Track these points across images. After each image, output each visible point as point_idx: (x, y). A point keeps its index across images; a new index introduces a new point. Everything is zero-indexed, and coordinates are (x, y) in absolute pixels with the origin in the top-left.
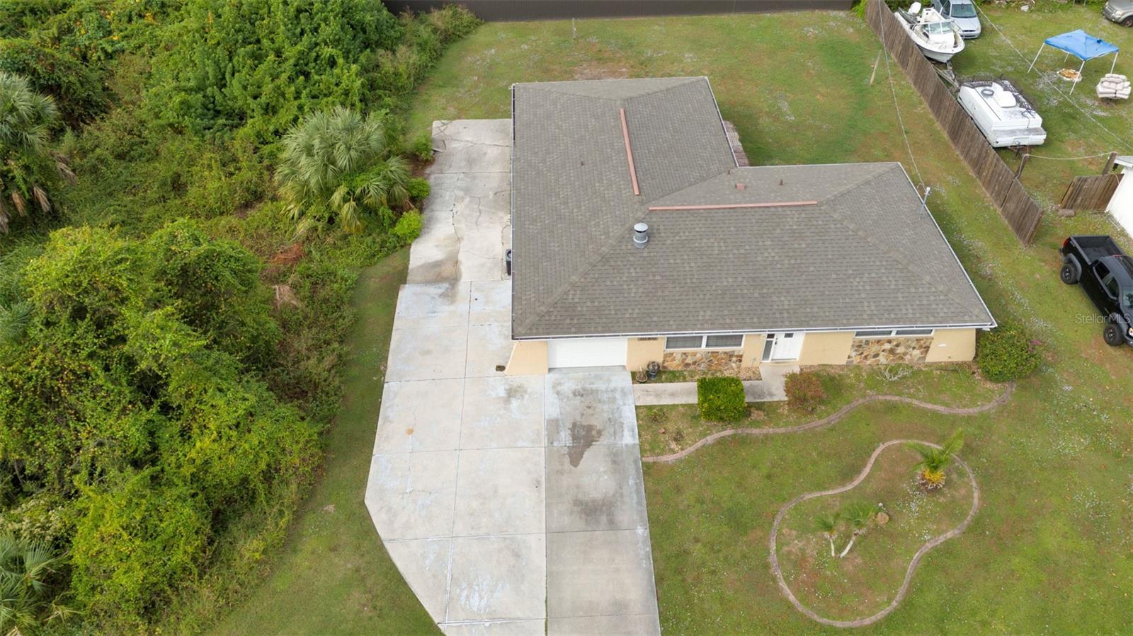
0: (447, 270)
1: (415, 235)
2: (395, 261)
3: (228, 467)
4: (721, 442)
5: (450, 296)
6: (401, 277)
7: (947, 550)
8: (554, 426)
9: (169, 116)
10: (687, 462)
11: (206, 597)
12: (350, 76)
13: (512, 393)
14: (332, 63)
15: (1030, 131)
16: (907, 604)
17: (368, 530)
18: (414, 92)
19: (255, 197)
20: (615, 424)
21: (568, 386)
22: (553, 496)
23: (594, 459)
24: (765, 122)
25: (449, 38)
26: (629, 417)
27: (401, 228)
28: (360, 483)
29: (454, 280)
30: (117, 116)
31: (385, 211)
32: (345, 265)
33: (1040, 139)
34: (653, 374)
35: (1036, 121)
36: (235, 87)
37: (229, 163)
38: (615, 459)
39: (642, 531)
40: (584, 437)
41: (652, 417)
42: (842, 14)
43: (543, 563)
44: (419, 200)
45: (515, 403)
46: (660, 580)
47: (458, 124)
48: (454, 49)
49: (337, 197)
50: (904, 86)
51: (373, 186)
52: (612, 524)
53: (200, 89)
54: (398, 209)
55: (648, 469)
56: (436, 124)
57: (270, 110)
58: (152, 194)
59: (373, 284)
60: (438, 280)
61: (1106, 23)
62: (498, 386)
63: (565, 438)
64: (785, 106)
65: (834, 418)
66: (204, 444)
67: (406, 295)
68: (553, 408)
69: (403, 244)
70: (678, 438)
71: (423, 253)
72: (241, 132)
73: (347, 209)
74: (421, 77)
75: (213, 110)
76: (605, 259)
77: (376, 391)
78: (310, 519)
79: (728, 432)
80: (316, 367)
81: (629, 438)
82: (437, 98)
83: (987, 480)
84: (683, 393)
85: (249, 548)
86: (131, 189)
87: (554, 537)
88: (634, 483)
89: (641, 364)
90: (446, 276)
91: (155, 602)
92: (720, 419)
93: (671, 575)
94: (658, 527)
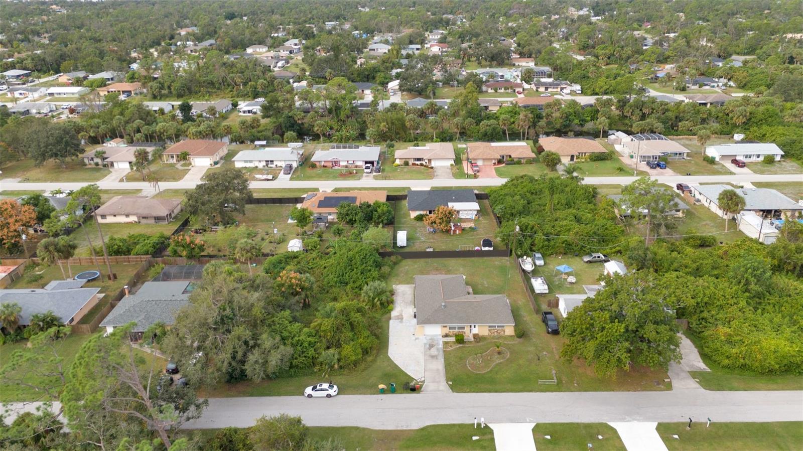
0: (400, 317)
1: (392, 310)
2: (388, 315)
3: (365, 345)
4: (460, 347)
5: (401, 322)
6: (390, 318)
7: (501, 363)
8: (425, 344)
10: (452, 350)
11: (362, 366)
13: (416, 339)
14: (370, 271)
15: (544, 289)
16: (491, 371)
17: (390, 359)
18: (389, 278)
20: (438, 344)
21: (428, 338)
22: (425, 355)
23: (434, 349)
24: (480, 286)
25: (395, 264)
26: (441, 343)
27: (389, 308)
28: (387, 353)
29: (402, 319)
31: (386, 304)
32: (377, 316)
33: (547, 292)
34: (446, 336)
35: (546, 287)
36: (346, 277)
38: (438, 349)
39: (443, 360)
40: (432, 346)
41: (446, 343)
42: (507, 258)
43: (424, 364)
44: (392, 302)
45: (417, 341)
46: (445, 366)
47: (399, 286)
48: (397, 267)
49: (376, 300)
50: (519, 278)
51: (383, 298)
52: (437, 359)
53: (338, 277)
54: (389, 303)
55: (444, 351)
56: (394, 286)
59: (384, 319)
60: (398, 319)
61: (582, 262)
62: (414, 338)
63: (428, 346)
64: (485, 283)
65: (483, 343)
66: (361, 340)
67: (391, 322)
68: (425, 341)
69: (390, 311)
70: (451, 346)
71: (394, 314)
72: (348, 286)
73: (378, 303)
74: (390, 274)
75: (340, 282)
76: (436, 310)
77: (388, 338)
78: (378, 358)
79: (461, 345)
80: (378, 332)
81: (441, 346)
82: (393, 280)
83: (511, 353)
84: (453, 339)
85: (369, 359)
87: (425, 360)
88: (441, 353)
89: (444, 334)
90: (400, 318)
91: (356, 364)
92: (460, 343)
93: (448, 366)
94: (446, 359)
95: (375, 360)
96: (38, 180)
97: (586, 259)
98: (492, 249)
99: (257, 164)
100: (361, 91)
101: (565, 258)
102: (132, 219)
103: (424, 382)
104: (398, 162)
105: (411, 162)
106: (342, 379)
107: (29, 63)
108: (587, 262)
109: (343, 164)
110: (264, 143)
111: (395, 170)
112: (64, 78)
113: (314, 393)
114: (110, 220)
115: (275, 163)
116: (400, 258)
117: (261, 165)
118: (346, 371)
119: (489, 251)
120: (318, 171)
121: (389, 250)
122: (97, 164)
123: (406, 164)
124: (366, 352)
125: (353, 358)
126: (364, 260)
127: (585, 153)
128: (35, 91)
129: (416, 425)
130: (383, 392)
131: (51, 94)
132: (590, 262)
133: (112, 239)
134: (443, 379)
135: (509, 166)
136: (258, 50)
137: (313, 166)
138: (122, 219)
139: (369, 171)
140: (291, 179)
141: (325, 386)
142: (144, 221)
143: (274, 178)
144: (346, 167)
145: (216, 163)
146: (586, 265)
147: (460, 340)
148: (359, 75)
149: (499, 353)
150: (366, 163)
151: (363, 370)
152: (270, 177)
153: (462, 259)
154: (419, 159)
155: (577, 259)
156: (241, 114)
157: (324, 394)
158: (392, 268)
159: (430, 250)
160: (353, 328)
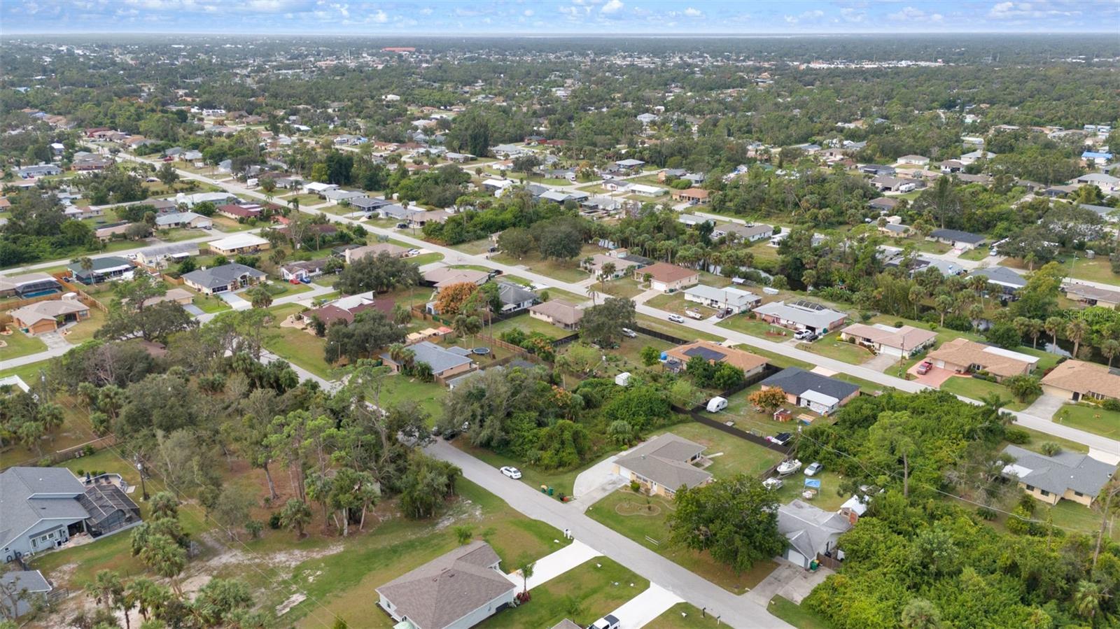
1: (625, 450)
2: (617, 452)
3: (565, 459)
4: (629, 492)
6: (615, 455)
7: (643, 515)
8: (611, 480)
10: (622, 492)
11: (552, 472)
12: (642, 419)
13: (610, 474)
14: (641, 415)
16: (628, 516)
17: (575, 477)
18: (658, 428)
20: (619, 484)
21: (619, 478)
22: (601, 486)
23: (611, 486)
24: (718, 464)
25: (681, 421)
26: (622, 484)
27: (623, 448)
28: (579, 474)
31: (622, 443)
34: (632, 481)
36: (619, 412)
38: (614, 487)
40: (614, 483)
41: (624, 486)
42: (783, 455)
43: (592, 489)
44: (630, 444)
45: (608, 476)
48: (681, 424)
51: (621, 437)
52: (605, 491)
53: (613, 410)
54: (625, 444)
55: (616, 490)
56: (654, 435)
59: (609, 454)
63: (611, 482)
64: (730, 465)
66: (564, 454)
68: (614, 478)
69: (620, 450)
70: (625, 489)
74: (663, 426)
75: (613, 415)
76: (635, 458)
77: (593, 465)
78: (570, 473)
80: (587, 456)
81: (619, 486)
83: (660, 514)
84: (632, 486)
85: (561, 469)
87: (597, 488)
88: (613, 490)
89: (631, 479)
91: (547, 468)
92: (633, 490)
93: (605, 499)
94: (609, 495)
95: (566, 473)
98: (780, 443)
99: (702, 300)
102: (550, 320)
103: (575, 499)
104: (843, 336)
105: (857, 341)
106: (531, 473)
107: (646, 155)
109: (783, 322)
110: (741, 281)
111: (830, 344)
112: (663, 174)
113: (505, 472)
114: (538, 316)
115: (719, 304)
117: (706, 303)
118: (538, 469)
119: (776, 444)
120: (752, 323)
121: (689, 408)
122: (586, 268)
123: (852, 341)
124: (561, 464)
125: (546, 462)
128: (623, 185)
130: (544, 491)
131: (633, 191)
133: (515, 330)
134: (590, 504)
137: (753, 316)
138: (544, 318)
139: (798, 336)
140: (718, 324)
141: (513, 469)
142: (557, 324)
143: (701, 319)
144: (786, 326)
145: (671, 291)
147: (635, 487)
149: (649, 508)
150: (808, 328)
151: (551, 475)
152: (698, 316)
154: (869, 340)
156: (771, 245)
157: (509, 474)
158: (674, 424)
159: (729, 424)
160: (563, 443)
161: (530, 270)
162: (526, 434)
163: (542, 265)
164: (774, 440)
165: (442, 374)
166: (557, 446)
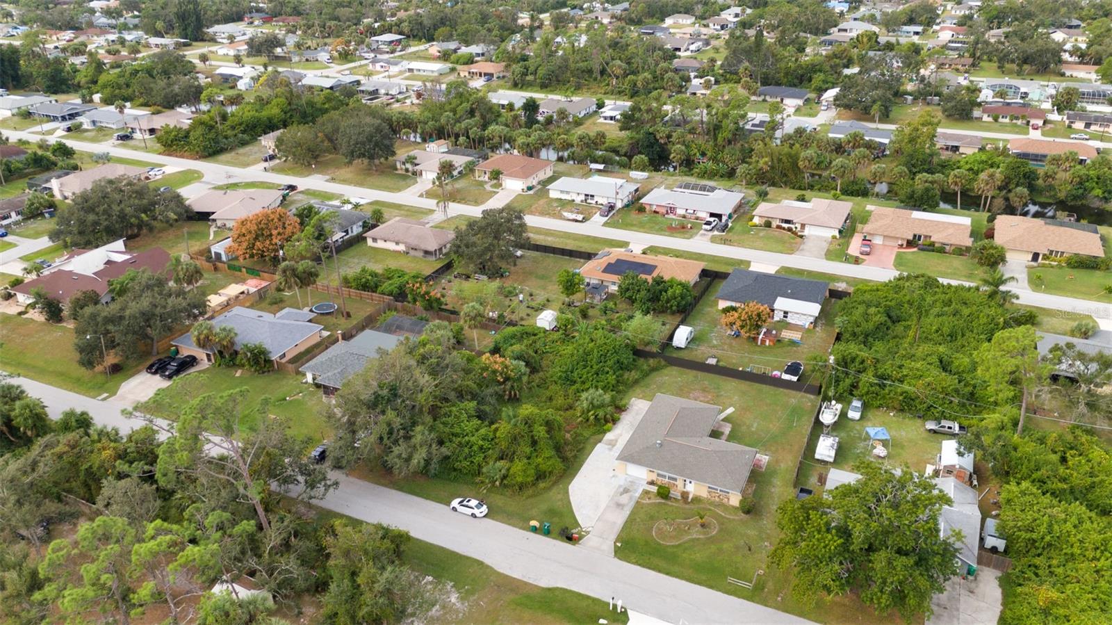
0: (613, 442)
1: (609, 431)
2: (600, 436)
3: (543, 467)
4: (658, 502)
5: (610, 450)
6: (600, 441)
7: (698, 539)
8: (620, 486)
9: (555, 378)
10: (648, 503)
11: (530, 491)
12: (612, 378)
13: (613, 476)
14: (608, 373)
15: (830, 457)
16: (679, 545)
17: (567, 493)
18: (632, 386)
19: (570, 407)
20: (636, 491)
21: (628, 479)
22: (611, 500)
23: (626, 496)
24: (744, 428)
25: (653, 369)
26: (640, 491)
27: (605, 427)
28: (569, 483)
29: (614, 446)
30: (541, 374)
31: (603, 421)
32: (586, 433)
33: (831, 460)
34: (652, 483)
35: (833, 453)
36: (575, 374)
37: (566, 396)
38: (631, 498)
39: (628, 513)
40: (626, 491)
41: (645, 492)
42: (812, 397)
43: (602, 510)
44: (614, 421)
45: (613, 479)
46: (626, 521)
47: (639, 400)
48: (655, 374)
49: (590, 413)
51: (601, 413)
52: (622, 509)
53: (566, 372)
54: (607, 421)
55: (638, 502)
56: (632, 399)
57: (583, 383)
58: (543, 399)
59: (592, 441)
60: (609, 444)
62: (612, 473)
63: (622, 490)
64: (755, 425)
66: (540, 460)
67: (599, 446)
68: (622, 483)
69: (605, 432)
70: (648, 498)
71: (609, 436)
72: (573, 387)
73: (592, 417)
74: (636, 382)
75: (567, 379)
76: (647, 447)
77: (581, 466)
79: (661, 500)
80: (569, 455)
81: (637, 495)
82: (638, 390)
83: (721, 530)
84: (654, 489)
85: (542, 485)
86: (538, 396)
87: (607, 507)
88: (632, 503)
89: (650, 480)
90: (612, 444)
91: (522, 487)
92: (662, 498)
93: (630, 522)
94: (633, 513)
95: (549, 488)
96: (344, 181)
97: (931, 425)
98: (795, 379)
99: (574, 197)
100: (779, 100)
101: (899, 416)
102: (401, 248)
103: (588, 533)
104: (756, 220)
105: (774, 224)
106: (499, 500)
107: (405, 27)
108: (930, 430)
109: (681, 212)
110: (601, 167)
111: (747, 232)
112: (434, 48)
113: (460, 509)
114: (380, 244)
115: (596, 199)
116: (663, 363)
117: (579, 199)
118: (509, 492)
119: (790, 381)
120: (643, 218)
121: (655, 349)
122: (407, 170)
123: (768, 225)
124: (540, 476)
125: (519, 479)
126: (603, 358)
127: (1063, 253)
128: (396, 64)
129: (545, 583)
130: (535, 530)
131: (411, 70)
132: (935, 432)
133: (363, 270)
134: (613, 537)
135: (923, 254)
136: (680, 21)
137: (641, 209)
138: (391, 246)
139: (708, 227)
140: (605, 224)
141: (474, 503)
142: (412, 253)
143: (584, 220)
144: (684, 217)
145: (530, 188)
146: (925, 435)
147: (664, 493)
148: (787, 74)
149: (703, 526)
150: (712, 215)
151: (529, 497)
152: (580, 217)
153: (748, 383)
154: (787, 222)
155: (919, 422)
156: (602, 120)
157: (469, 511)
158: (646, 375)
159: (712, 361)
160: (534, 443)
161: (333, 180)
162: (473, 439)
163: (345, 172)
164: (786, 377)
165: (284, 355)
166: (528, 450)
